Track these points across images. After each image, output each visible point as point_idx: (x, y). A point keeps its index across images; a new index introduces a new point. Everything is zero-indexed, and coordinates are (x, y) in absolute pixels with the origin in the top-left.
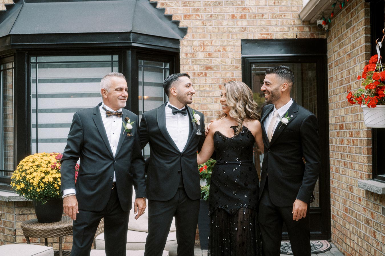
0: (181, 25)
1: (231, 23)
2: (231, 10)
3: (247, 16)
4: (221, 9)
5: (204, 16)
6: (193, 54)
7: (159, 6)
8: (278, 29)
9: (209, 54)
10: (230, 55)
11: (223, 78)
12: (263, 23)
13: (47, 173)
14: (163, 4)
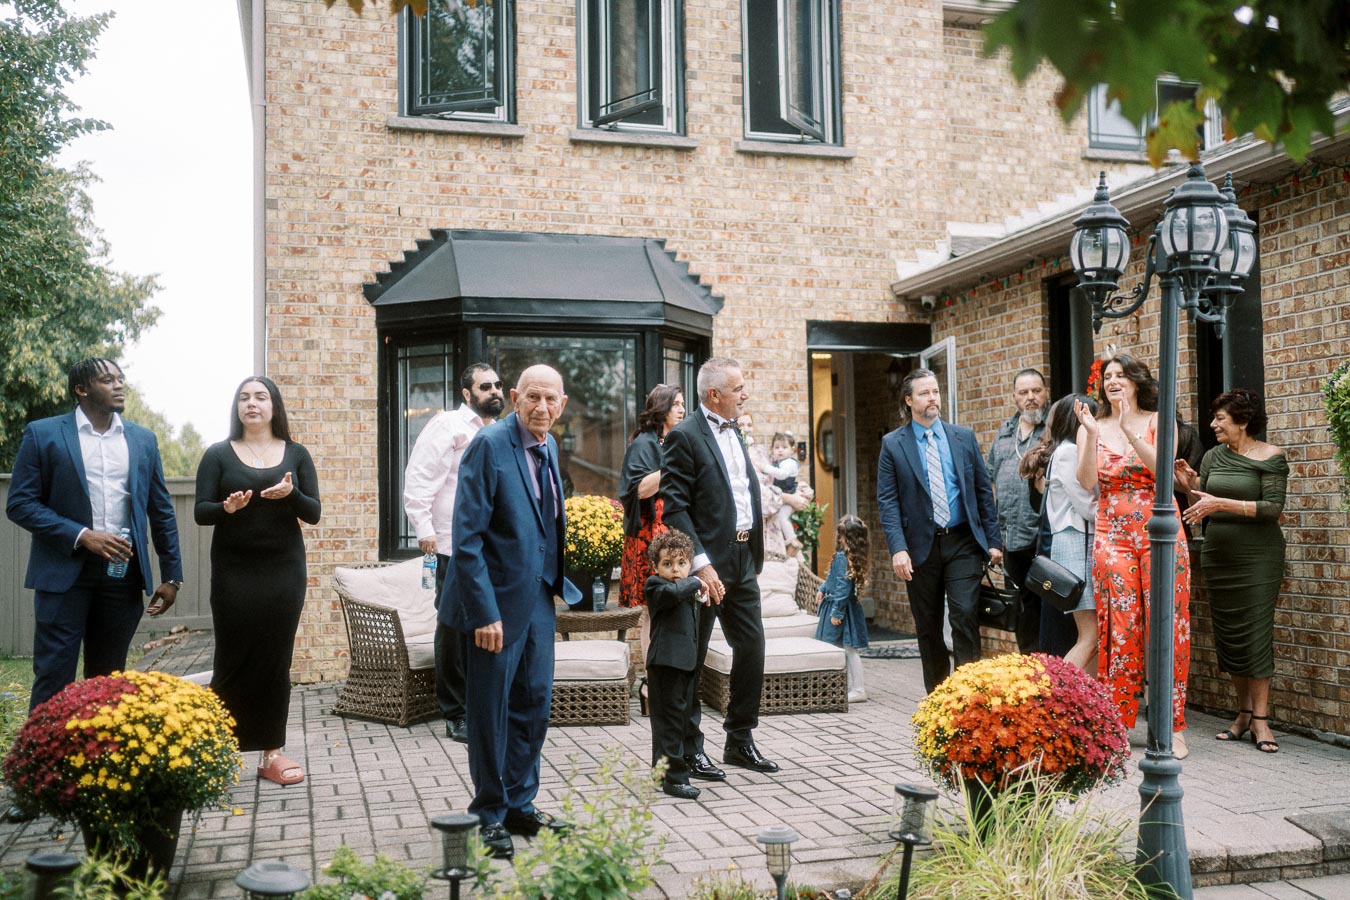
0: (715, 292)
1: (790, 293)
2: (790, 271)
3: (815, 284)
4: (775, 269)
5: (750, 278)
6: (733, 341)
7: (679, 258)
8: (860, 307)
9: (758, 342)
10: (790, 346)
11: (779, 381)
12: (839, 294)
13: (609, 527)
14: (685, 256)
